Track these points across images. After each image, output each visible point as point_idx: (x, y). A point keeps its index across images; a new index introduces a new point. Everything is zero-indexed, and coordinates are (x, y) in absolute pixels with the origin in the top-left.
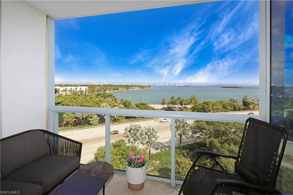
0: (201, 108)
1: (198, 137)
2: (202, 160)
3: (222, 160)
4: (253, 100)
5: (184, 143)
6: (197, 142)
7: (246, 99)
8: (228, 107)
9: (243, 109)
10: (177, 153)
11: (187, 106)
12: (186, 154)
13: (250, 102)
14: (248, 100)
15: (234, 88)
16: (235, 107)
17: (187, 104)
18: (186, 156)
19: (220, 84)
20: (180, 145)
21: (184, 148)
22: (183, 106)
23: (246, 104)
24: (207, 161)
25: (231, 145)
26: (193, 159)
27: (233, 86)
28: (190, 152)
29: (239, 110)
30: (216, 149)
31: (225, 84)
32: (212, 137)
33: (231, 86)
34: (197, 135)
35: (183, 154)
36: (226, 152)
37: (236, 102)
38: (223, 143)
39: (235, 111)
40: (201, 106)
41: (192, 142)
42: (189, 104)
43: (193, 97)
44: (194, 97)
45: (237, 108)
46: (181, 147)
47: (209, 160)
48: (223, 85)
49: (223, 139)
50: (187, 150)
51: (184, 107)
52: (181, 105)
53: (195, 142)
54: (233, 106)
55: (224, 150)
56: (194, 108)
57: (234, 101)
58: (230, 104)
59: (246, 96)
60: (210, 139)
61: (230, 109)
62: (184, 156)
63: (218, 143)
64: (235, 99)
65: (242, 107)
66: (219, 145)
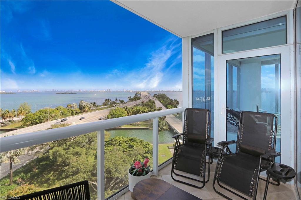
0: (36, 118)
1: (37, 152)
2: (43, 177)
3: (72, 165)
4: (87, 104)
5: (15, 168)
6: (35, 159)
7: (81, 103)
8: (66, 112)
9: (79, 113)
10: (4, 185)
11: (14, 119)
12: (19, 181)
13: (85, 105)
14: (83, 104)
15: (69, 93)
16: (73, 112)
17: (15, 116)
18: (21, 182)
19: (56, 90)
20: (10, 171)
21: (16, 173)
22: (8, 119)
23: (82, 108)
24: (50, 175)
25: (75, 148)
26: (31, 182)
27: (69, 92)
28: (26, 175)
29: (76, 113)
30: (61, 157)
31: (60, 90)
32: (56, 147)
33: (67, 92)
34: (35, 151)
35: (15, 182)
36: (71, 156)
37: (74, 107)
38: (68, 149)
39: (73, 115)
40: (36, 116)
41: (27, 162)
42: (18, 115)
43: (23, 106)
44: (25, 106)
45: (75, 113)
46: (12, 174)
47: (52, 173)
48: (58, 90)
49: (68, 145)
50: (22, 174)
51: (9, 121)
52: (5, 119)
53: (32, 160)
54: (71, 111)
55: (69, 155)
56: (27, 119)
57: (72, 106)
58: (68, 109)
59: (82, 101)
60: (54, 150)
61: (68, 114)
62: (18, 184)
63: (63, 150)
64: (73, 104)
65: (79, 111)
66: (63, 152)
